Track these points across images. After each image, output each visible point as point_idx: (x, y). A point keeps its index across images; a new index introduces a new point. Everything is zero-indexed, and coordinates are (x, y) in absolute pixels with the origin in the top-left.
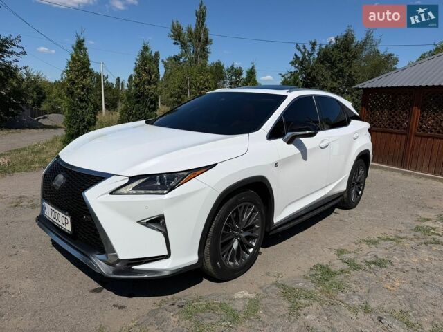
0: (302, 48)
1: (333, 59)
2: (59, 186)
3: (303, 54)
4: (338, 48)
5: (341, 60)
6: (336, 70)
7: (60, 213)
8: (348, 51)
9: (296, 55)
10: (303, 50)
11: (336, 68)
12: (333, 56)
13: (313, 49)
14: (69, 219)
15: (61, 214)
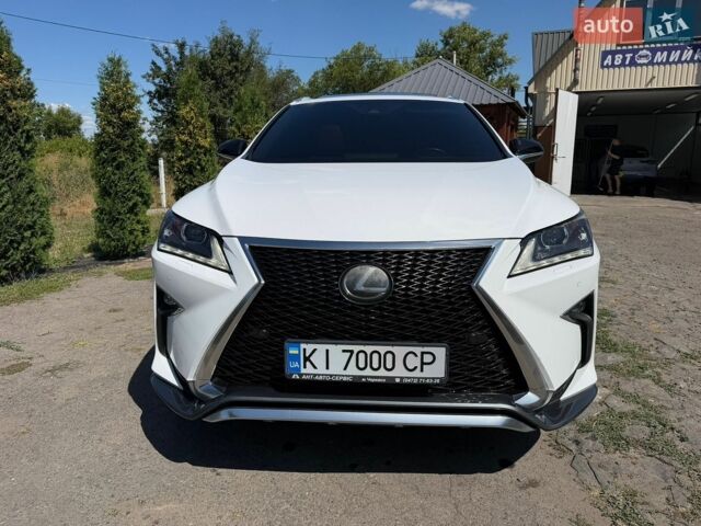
0: (163, 52)
1: (218, 72)
2: (382, 290)
3: (167, 62)
4: (220, 55)
5: (230, 74)
6: (226, 91)
7: (395, 349)
8: (237, 60)
9: (154, 63)
10: (166, 56)
11: (225, 87)
12: (216, 68)
13: (182, 53)
14: (440, 352)
15: (400, 351)
